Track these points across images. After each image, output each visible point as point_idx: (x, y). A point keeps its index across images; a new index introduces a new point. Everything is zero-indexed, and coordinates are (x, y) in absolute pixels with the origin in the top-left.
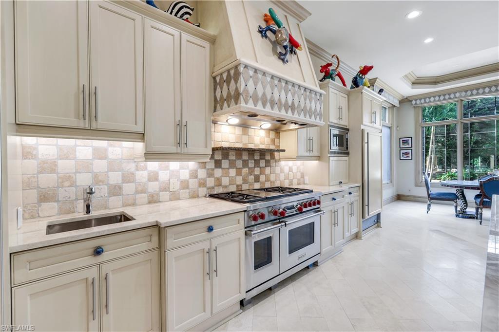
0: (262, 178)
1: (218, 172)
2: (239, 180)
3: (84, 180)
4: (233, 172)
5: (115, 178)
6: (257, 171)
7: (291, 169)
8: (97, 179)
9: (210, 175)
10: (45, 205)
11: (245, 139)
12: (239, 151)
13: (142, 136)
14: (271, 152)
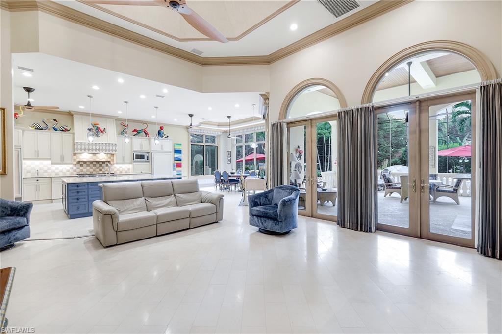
0: (103, 170)
1: (81, 168)
2: (91, 170)
3: (37, 169)
4: (88, 168)
5: (45, 169)
6: (101, 168)
7: (120, 167)
8: (40, 169)
9: (78, 168)
10: (29, 174)
11: (94, 157)
12: (91, 162)
13: (50, 159)
14: (109, 162)
